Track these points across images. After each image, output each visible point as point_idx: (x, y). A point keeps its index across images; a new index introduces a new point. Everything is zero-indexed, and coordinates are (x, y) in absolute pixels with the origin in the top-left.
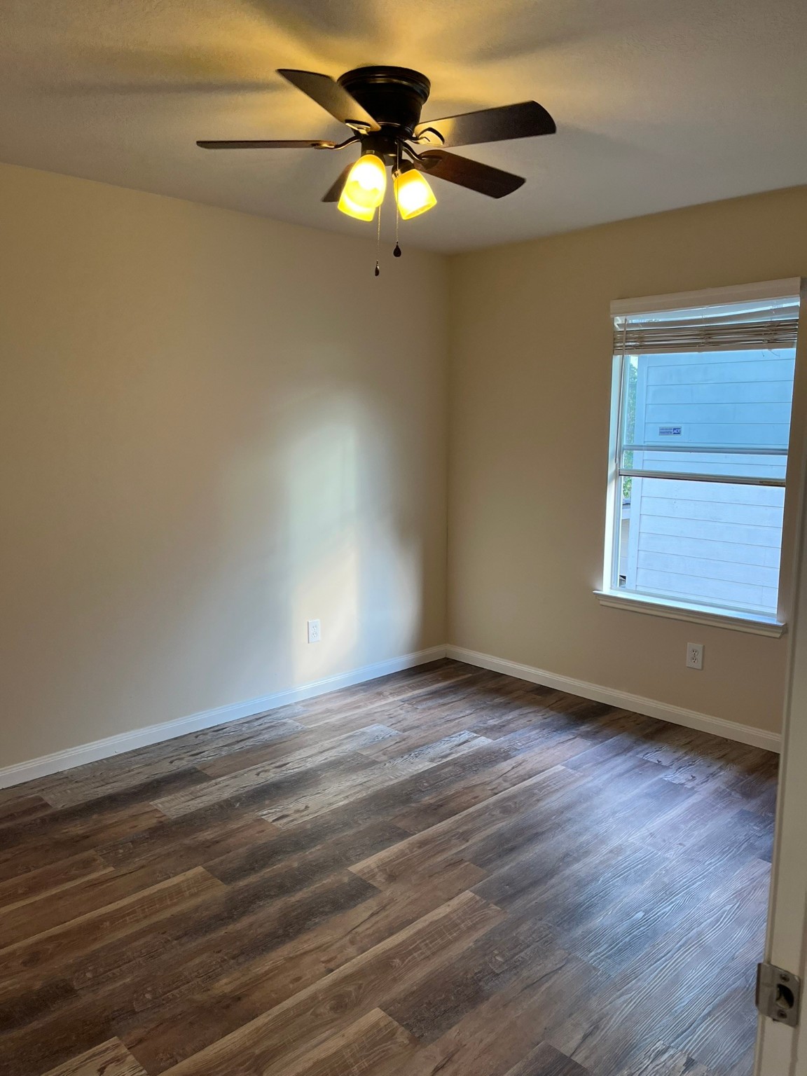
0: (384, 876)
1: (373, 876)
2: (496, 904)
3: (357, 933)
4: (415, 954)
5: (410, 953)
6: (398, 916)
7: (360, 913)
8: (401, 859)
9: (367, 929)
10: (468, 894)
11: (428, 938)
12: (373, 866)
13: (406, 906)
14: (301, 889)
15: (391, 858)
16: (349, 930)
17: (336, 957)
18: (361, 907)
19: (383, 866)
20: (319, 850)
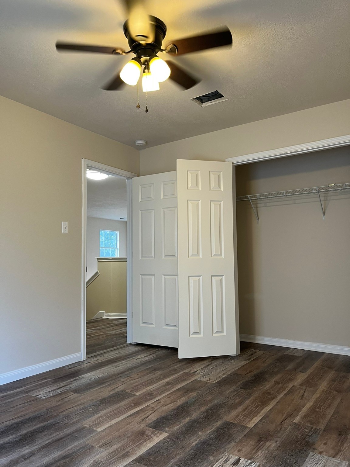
0: (147, 433)
1: (152, 433)
2: (86, 427)
3: (152, 411)
4: (126, 407)
5: (128, 407)
6: (135, 418)
7: (153, 417)
8: (139, 443)
9: (148, 412)
10: (99, 430)
11: (121, 412)
12: (155, 437)
13: (132, 422)
14: (188, 423)
15: (145, 443)
16: (156, 411)
17: (158, 403)
18: (154, 419)
19: (149, 438)
20: (193, 443)
